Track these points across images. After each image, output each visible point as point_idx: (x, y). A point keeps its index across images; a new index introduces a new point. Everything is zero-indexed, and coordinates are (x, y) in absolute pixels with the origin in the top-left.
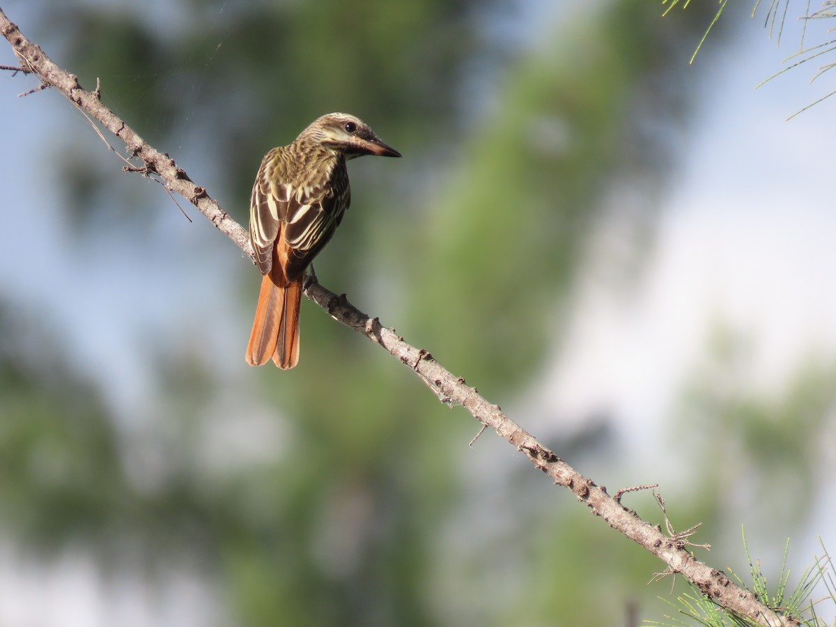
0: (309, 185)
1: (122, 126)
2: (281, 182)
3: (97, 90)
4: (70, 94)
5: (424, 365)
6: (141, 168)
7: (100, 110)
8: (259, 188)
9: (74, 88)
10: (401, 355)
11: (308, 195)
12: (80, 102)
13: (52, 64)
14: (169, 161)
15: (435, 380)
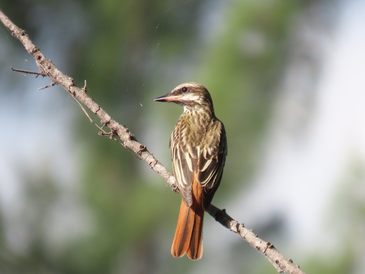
0: (210, 147)
1: (98, 109)
2: (194, 145)
3: (85, 87)
4: (69, 89)
5: (269, 251)
6: (109, 133)
7: (86, 99)
8: (180, 147)
9: (71, 86)
10: (257, 245)
11: (210, 153)
12: (74, 94)
13: (59, 71)
14: (125, 130)
15: (276, 260)
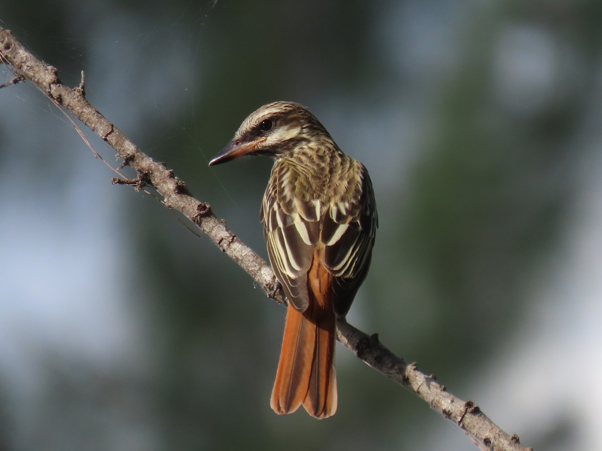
0: (343, 199)
1: (110, 130)
2: (308, 197)
3: (81, 85)
4: (48, 90)
5: (469, 419)
6: (134, 180)
7: (85, 110)
9: (54, 83)
10: (444, 408)
11: (344, 212)
12: (60, 99)
13: (26, 54)
14: (167, 172)
15: (484, 437)
